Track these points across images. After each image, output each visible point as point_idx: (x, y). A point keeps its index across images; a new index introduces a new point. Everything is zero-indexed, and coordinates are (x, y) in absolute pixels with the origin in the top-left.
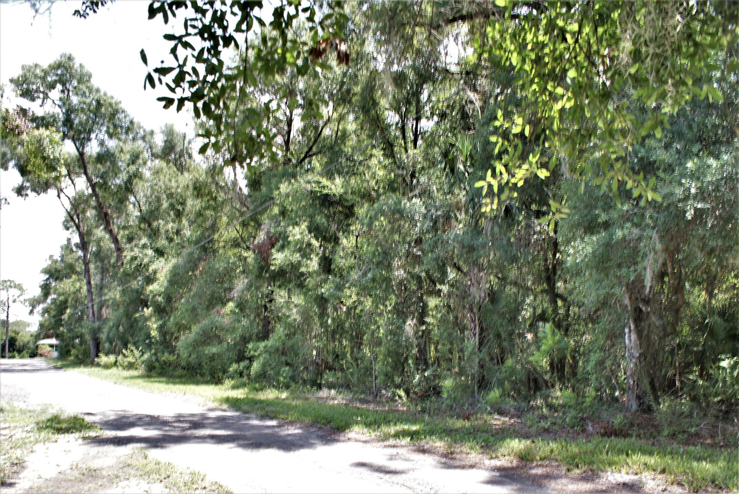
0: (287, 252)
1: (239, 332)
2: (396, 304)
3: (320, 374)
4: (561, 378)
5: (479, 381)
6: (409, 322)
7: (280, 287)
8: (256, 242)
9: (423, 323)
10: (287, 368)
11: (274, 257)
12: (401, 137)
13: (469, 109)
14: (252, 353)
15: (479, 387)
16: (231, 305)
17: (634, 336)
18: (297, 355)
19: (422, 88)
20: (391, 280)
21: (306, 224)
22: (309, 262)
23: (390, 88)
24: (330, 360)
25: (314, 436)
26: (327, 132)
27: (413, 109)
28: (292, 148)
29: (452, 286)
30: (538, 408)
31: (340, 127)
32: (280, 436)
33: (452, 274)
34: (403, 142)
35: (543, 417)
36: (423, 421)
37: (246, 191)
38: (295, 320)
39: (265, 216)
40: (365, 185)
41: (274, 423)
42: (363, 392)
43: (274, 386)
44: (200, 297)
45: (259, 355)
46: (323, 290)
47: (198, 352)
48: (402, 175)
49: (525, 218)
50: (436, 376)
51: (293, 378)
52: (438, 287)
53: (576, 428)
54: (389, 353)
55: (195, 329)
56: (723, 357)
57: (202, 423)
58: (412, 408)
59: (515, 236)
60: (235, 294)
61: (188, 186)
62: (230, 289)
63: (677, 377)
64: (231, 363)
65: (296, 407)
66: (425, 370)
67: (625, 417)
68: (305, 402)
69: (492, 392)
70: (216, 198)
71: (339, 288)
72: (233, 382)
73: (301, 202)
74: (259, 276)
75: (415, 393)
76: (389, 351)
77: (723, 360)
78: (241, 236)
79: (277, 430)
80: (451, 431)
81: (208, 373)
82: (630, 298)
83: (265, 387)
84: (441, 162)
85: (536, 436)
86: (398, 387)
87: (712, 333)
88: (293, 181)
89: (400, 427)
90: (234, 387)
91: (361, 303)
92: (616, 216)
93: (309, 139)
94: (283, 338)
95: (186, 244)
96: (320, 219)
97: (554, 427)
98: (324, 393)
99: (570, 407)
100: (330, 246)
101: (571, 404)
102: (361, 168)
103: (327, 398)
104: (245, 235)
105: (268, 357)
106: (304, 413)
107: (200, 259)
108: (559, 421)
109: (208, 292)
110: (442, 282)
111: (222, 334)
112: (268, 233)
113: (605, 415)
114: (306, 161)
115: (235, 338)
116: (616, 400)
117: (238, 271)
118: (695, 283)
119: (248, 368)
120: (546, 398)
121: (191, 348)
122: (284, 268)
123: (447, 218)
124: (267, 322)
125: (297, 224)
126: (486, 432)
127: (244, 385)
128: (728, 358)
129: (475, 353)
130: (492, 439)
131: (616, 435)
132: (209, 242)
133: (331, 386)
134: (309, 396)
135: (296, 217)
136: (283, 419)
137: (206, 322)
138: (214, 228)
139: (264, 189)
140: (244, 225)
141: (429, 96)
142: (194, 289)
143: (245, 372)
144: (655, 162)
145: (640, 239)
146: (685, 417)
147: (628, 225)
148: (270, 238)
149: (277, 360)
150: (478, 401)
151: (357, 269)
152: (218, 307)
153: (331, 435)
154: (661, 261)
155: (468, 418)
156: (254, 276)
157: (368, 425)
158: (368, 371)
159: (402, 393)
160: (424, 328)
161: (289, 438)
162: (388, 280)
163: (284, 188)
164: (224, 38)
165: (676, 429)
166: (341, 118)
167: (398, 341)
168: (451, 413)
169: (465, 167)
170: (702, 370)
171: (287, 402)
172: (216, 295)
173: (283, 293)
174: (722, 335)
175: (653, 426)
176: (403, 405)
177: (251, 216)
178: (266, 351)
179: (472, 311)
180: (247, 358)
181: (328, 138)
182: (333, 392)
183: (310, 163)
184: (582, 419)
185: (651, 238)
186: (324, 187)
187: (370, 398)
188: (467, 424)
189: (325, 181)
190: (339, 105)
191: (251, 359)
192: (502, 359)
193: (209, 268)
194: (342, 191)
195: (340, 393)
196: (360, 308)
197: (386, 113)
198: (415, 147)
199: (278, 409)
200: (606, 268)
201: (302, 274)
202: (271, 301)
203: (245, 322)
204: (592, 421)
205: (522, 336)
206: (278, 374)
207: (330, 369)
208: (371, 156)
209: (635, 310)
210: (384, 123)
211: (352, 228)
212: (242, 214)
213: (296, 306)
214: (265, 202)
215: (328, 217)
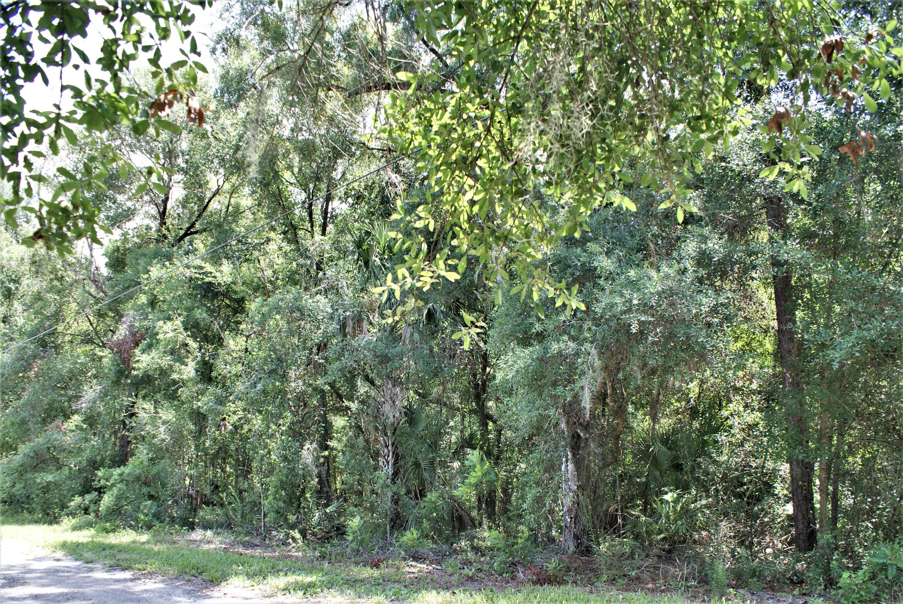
0: (154, 353)
1: (87, 454)
2: (292, 423)
3: (195, 510)
4: (491, 516)
5: (392, 520)
6: (307, 446)
7: (144, 398)
8: (115, 337)
9: (327, 448)
10: (149, 502)
11: (137, 358)
12: (308, 218)
13: (390, 191)
14: (103, 482)
15: (392, 527)
16: (76, 419)
17: (571, 467)
18: (164, 485)
19: (336, 163)
20: (286, 393)
21: (181, 319)
22: (183, 367)
23: (296, 159)
24: (207, 491)
25: (179, 592)
26: (214, 206)
27: (323, 186)
28: (169, 221)
29: (363, 402)
30: (463, 551)
31: (233, 201)
32: (132, 593)
33: (362, 388)
34: (309, 225)
35: (467, 563)
36: (322, 570)
37: (105, 271)
38: (164, 440)
39: (130, 305)
40: (259, 274)
41: (127, 575)
42: (248, 533)
43: (130, 526)
44: (34, 408)
45: (113, 485)
46: (199, 404)
47: (26, 481)
48: (306, 265)
49: (450, 325)
50: (340, 513)
51: (157, 516)
52: (346, 403)
53: (504, 575)
54: (282, 485)
55: (23, 449)
56: (666, 489)
57: (23, 578)
58: (310, 553)
59: (438, 345)
60: (84, 404)
61: (23, 259)
62: (78, 397)
63: (619, 513)
64: (73, 496)
65: (158, 553)
66: (327, 505)
67: (561, 560)
68: (171, 547)
69: (408, 532)
70: (63, 277)
71: (221, 401)
72: (74, 521)
73: (177, 290)
74: (117, 383)
75: (313, 534)
76: (282, 482)
77: (666, 493)
78: (95, 329)
79: (130, 584)
80: (355, 581)
81: (39, 508)
82: (567, 423)
83: (118, 526)
84: (353, 252)
85: (458, 587)
86: (293, 527)
87: (656, 463)
88: (167, 263)
89: (292, 578)
90: (75, 528)
91: (248, 421)
92: (551, 327)
93: (192, 214)
94: (146, 463)
95: (16, 336)
96: (201, 314)
97: (480, 575)
98: (198, 535)
99: (499, 549)
100: (211, 347)
101: (500, 546)
102: (256, 253)
103: (201, 541)
104: (101, 327)
105: (125, 488)
106: (168, 561)
107: (35, 357)
108: (486, 567)
109: (46, 401)
110: (351, 398)
111: (61, 456)
112: (131, 326)
113: (538, 559)
114: (187, 239)
115: (80, 462)
116: (552, 540)
117: (89, 374)
118: (639, 406)
119: (96, 502)
120: (472, 538)
121: (16, 475)
122: (150, 373)
123: (358, 320)
124: (126, 442)
125: (169, 319)
126: (399, 582)
127: (90, 525)
128: (671, 491)
129: (388, 486)
130: (404, 591)
131: (550, 582)
132: (49, 334)
133: (207, 526)
134: (176, 538)
135: (169, 309)
136: (139, 570)
137: (39, 441)
138: (57, 316)
139: (129, 271)
140: (100, 315)
141: (344, 174)
142: (26, 396)
143: (92, 507)
144: (596, 268)
145: (577, 354)
146: (627, 559)
147: (566, 338)
148: (134, 334)
149: (137, 491)
150: (391, 544)
151: (244, 379)
152: (58, 422)
153: (202, 589)
154: (599, 380)
155: (377, 566)
156: (109, 382)
157: (250, 576)
158: (256, 505)
159: (298, 535)
160: (326, 453)
161: (145, 595)
162: (282, 392)
163: (156, 271)
164: (26, 68)
165: (616, 573)
166: (234, 190)
167: (293, 469)
168: (357, 559)
169: (381, 260)
170: (646, 504)
171: (147, 546)
172: (56, 405)
173: (148, 406)
174: (666, 464)
175: (592, 570)
176: (298, 549)
177: (109, 304)
178: (122, 481)
179: (386, 434)
180: (96, 490)
181: (215, 213)
182: (209, 533)
183: (191, 243)
184: (514, 564)
185: (589, 354)
186: (206, 274)
187: (257, 541)
188: (376, 573)
189: (208, 267)
190: (232, 174)
191: (101, 491)
192: (421, 491)
193: (49, 369)
194: (230, 280)
195: (218, 534)
196: (246, 427)
197: (290, 188)
198: (324, 233)
199: (134, 556)
200: (540, 386)
201: (174, 382)
202: (132, 415)
203: (95, 441)
204: (524, 566)
205: (443, 464)
206: (137, 509)
207: (207, 504)
208: (268, 240)
209: (573, 436)
210: (287, 201)
211: (242, 327)
212: (97, 301)
213: (164, 423)
214: (128, 287)
215: (211, 312)
